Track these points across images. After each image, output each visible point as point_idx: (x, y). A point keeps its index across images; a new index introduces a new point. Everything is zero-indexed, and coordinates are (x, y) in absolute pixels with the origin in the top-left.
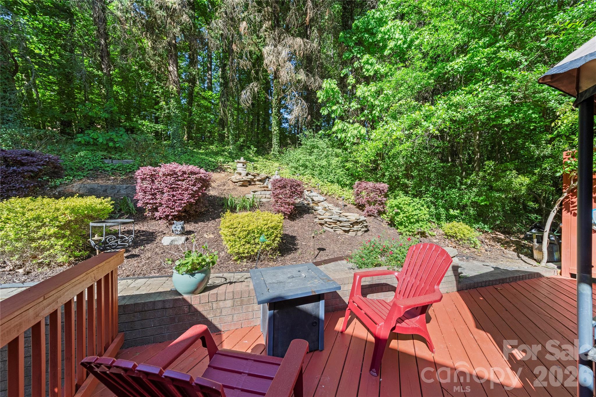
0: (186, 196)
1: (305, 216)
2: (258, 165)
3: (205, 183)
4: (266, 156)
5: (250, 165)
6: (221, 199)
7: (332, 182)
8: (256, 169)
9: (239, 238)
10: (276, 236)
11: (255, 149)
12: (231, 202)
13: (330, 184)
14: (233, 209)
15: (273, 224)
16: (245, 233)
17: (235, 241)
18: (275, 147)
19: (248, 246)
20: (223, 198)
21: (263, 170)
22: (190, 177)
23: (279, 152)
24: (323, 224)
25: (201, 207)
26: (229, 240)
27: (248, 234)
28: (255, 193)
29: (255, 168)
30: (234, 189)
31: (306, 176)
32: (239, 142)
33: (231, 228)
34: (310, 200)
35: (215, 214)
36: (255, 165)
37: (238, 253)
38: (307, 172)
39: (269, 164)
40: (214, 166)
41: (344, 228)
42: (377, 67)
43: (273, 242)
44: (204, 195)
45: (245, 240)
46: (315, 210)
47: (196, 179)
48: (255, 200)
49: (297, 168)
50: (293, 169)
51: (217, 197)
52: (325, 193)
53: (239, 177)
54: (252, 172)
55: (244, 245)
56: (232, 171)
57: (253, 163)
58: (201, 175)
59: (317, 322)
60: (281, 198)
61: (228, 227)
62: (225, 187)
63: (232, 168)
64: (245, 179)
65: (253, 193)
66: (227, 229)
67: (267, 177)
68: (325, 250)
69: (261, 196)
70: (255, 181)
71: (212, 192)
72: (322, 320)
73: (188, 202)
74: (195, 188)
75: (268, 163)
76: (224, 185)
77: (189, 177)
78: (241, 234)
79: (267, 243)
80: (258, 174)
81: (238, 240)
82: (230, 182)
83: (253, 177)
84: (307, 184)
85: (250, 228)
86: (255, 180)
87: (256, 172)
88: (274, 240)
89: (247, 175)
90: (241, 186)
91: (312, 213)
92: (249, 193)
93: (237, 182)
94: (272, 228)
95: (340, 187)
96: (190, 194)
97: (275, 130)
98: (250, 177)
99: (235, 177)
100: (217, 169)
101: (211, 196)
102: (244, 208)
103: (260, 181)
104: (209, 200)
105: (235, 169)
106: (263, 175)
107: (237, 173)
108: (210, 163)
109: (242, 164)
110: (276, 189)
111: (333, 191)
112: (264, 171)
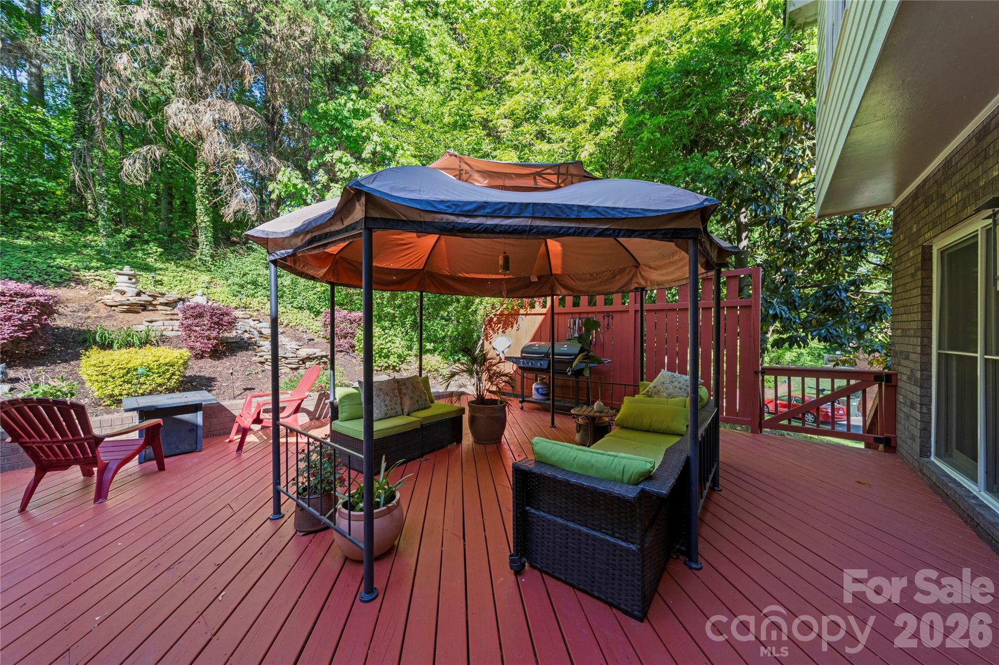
0: (6, 327)
1: (240, 354)
2: (165, 278)
3: (47, 308)
4: (185, 262)
5: (146, 278)
6: (80, 332)
7: (301, 308)
8: (162, 285)
9: (113, 378)
10: (173, 374)
11: (159, 250)
12: (101, 338)
13: (296, 310)
14: (106, 345)
15: (167, 360)
16: (121, 371)
17: (106, 381)
18: (205, 248)
19: (127, 386)
20: (84, 331)
21: (176, 286)
22: (14, 301)
23: (212, 256)
24: (264, 363)
25: (39, 345)
26: (97, 381)
27: (128, 372)
28: (152, 324)
29: (160, 283)
30: (110, 316)
31: (258, 299)
32: (121, 236)
33: (100, 367)
34: (256, 333)
35: (68, 354)
36: (158, 278)
37: (111, 396)
38: (259, 293)
39: (190, 276)
40: (61, 277)
41: (290, 366)
42: (354, 168)
43: (168, 381)
44: (45, 327)
45: (122, 379)
46: (259, 347)
47: (28, 303)
48: (152, 334)
49: (242, 286)
50: (236, 288)
51: (72, 330)
52: (285, 324)
53: (119, 298)
54: (151, 288)
55: (121, 385)
56: (106, 286)
57: (153, 274)
58: (37, 298)
59: (195, 429)
60: (195, 331)
61: (94, 365)
62: (90, 313)
63: (105, 280)
64: (134, 301)
65: (148, 324)
66: (92, 368)
67: (180, 299)
68: (254, 389)
69: (163, 328)
70: (155, 305)
71: (60, 322)
72: (200, 426)
73: (11, 337)
74: (26, 318)
75: (188, 275)
76: (87, 310)
77: (11, 301)
78: (116, 373)
79: (157, 382)
80: (163, 295)
81: (111, 380)
82: (99, 305)
83: (150, 299)
84: (258, 310)
85: (129, 366)
86: (154, 303)
87: (160, 289)
88: (169, 379)
89: (139, 294)
90: (124, 312)
91: (254, 350)
92: (140, 324)
93: (116, 306)
94: (166, 364)
95: (313, 315)
96: (16, 326)
97: (203, 221)
98: (144, 298)
99: (112, 297)
100: (69, 280)
101: (58, 328)
102: (129, 345)
103: (166, 304)
104: (53, 335)
105: (112, 284)
106: (173, 295)
107: (116, 290)
108: (50, 270)
109: (126, 278)
110: (186, 318)
111: (298, 321)
112: (177, 288)
